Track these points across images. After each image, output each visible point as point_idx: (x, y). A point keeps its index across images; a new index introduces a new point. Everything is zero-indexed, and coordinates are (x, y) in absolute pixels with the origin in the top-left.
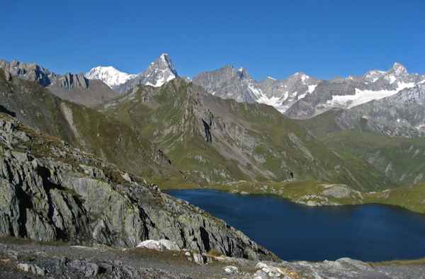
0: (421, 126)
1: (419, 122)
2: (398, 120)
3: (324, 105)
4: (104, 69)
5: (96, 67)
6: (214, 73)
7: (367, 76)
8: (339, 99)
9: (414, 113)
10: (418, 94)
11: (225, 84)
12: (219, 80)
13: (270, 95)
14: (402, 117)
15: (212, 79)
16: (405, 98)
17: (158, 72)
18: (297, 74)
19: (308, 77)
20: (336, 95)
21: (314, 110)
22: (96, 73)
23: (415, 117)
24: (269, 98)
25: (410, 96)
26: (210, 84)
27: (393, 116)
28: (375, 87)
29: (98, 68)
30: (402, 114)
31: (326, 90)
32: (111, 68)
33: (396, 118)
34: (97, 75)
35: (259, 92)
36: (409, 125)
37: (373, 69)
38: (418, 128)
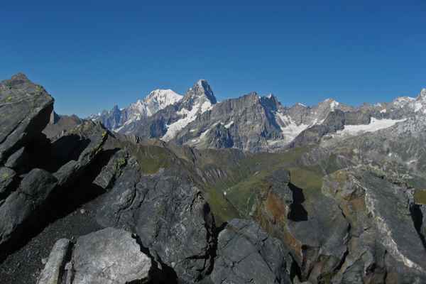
0: (411, 161)
1: (410, 157)
2: (390, 154)
3: (333, 136)
4: (163, 92)
5: (155, 90)
6: (237, 100)
7: (395, 103)
8: (351, 129)
9: (407, 148)
10: (414, 125)
11: (245, 112)
12: (241, 108)
13: (299, 123)
14: (393, 151)
15: (235, 105)
16: (400, 130)
17: (195, 98)
18: (327, 100)
19: (337, 104)
20: (348, 124)
21: (319, 141)
22: (155, 96)
23: (407, 152)
24: (298, 125)
25: (406, 129)
26: (233, 111)
27: (386, 150)
29: (158, 91)
30: (395, 147)
32: (170, 90)
33: (388, 152)
34: (156, 99)
35: (289, 119)
36: (399, 160)
37: (402, 96)
38: (408, 163)
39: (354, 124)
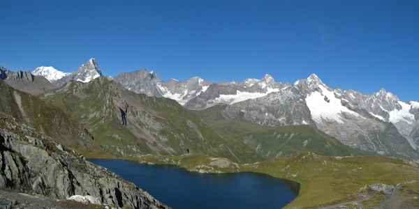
0: (282, 119)
1: (281, 116)
2: (267, 114)
3: (214, 101)
4: (46, 68)
5: (40, 66)
6: (131, 74)
7: (246, 82)
8: (224, 98)
9: (278, 110)
10: (281, 96)
11: (139, 82)
12: (134, 79)
13: (173, 92)
14: (269, 112)
15: (129, 78)
16: (272, 99)
17: (87, 72)
19: (203, 80)
20: (222, 94)
21: (206, 104)
22: (40, 71)
23: (278, 112)
24: (173, 94)
25: (276, 98)
26: (127, 82)
27: (263, 111)
28: (250, 90)
29: (42, 68)
30: (269, 110)
31: (215, 90)
32: (51, 68)
33: (265, 113)
34: (41, 73)
35: (166, 89)
36: (274, 118)
37: (250, 78)
38: (280, 120)
39: (226, 94)
